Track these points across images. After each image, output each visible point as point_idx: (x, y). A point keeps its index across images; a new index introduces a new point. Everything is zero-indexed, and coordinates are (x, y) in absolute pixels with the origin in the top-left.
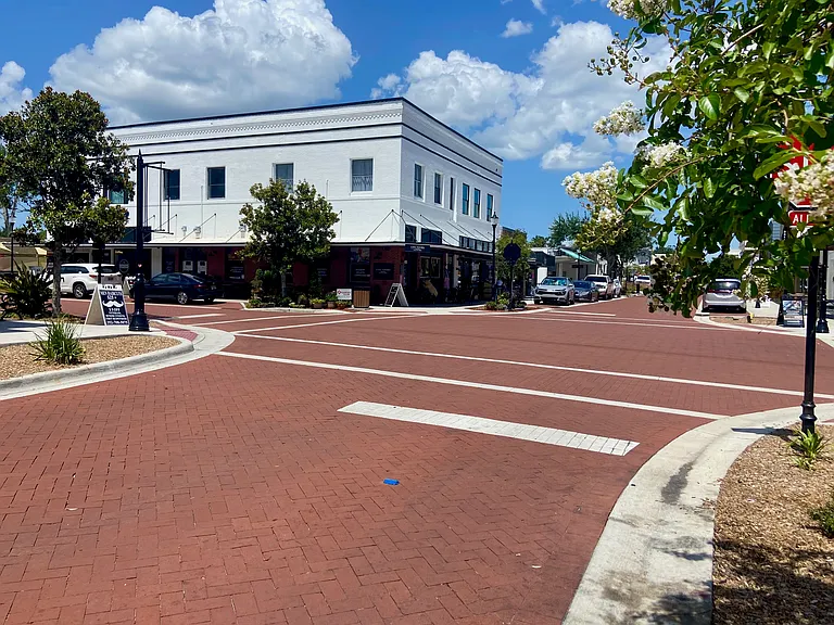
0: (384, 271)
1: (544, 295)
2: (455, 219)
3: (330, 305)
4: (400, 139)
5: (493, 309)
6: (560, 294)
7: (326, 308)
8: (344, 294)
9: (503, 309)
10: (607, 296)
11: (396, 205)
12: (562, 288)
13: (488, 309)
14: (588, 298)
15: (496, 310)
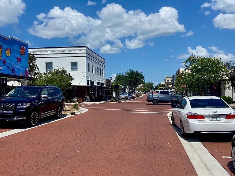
0: (81, 92)
1: (121, 98)
2: (96, 77)
3: (72, 102)
4: (85, 57)
5: (112, 101)
6: (126, 97)
7: (71, 103)
8: (75, 99)
9: (114, 102)
10: (134, 98)
11: (85, 75)
12: (126, 95)
13: (111, 101)
14: (131, 98)
15: (113, 102)
